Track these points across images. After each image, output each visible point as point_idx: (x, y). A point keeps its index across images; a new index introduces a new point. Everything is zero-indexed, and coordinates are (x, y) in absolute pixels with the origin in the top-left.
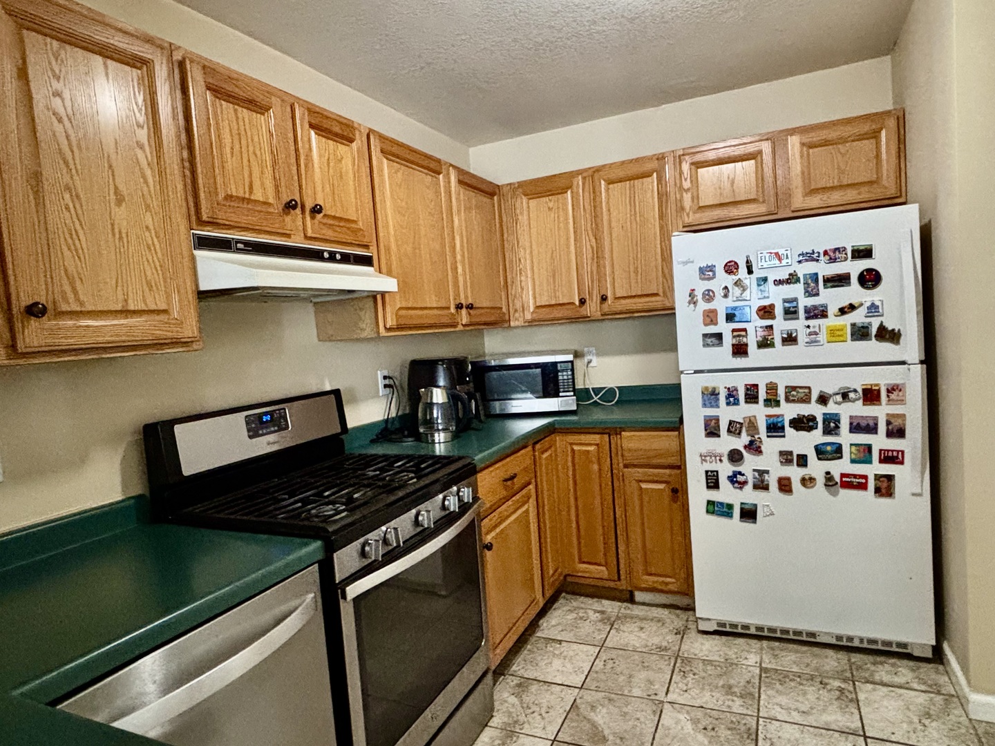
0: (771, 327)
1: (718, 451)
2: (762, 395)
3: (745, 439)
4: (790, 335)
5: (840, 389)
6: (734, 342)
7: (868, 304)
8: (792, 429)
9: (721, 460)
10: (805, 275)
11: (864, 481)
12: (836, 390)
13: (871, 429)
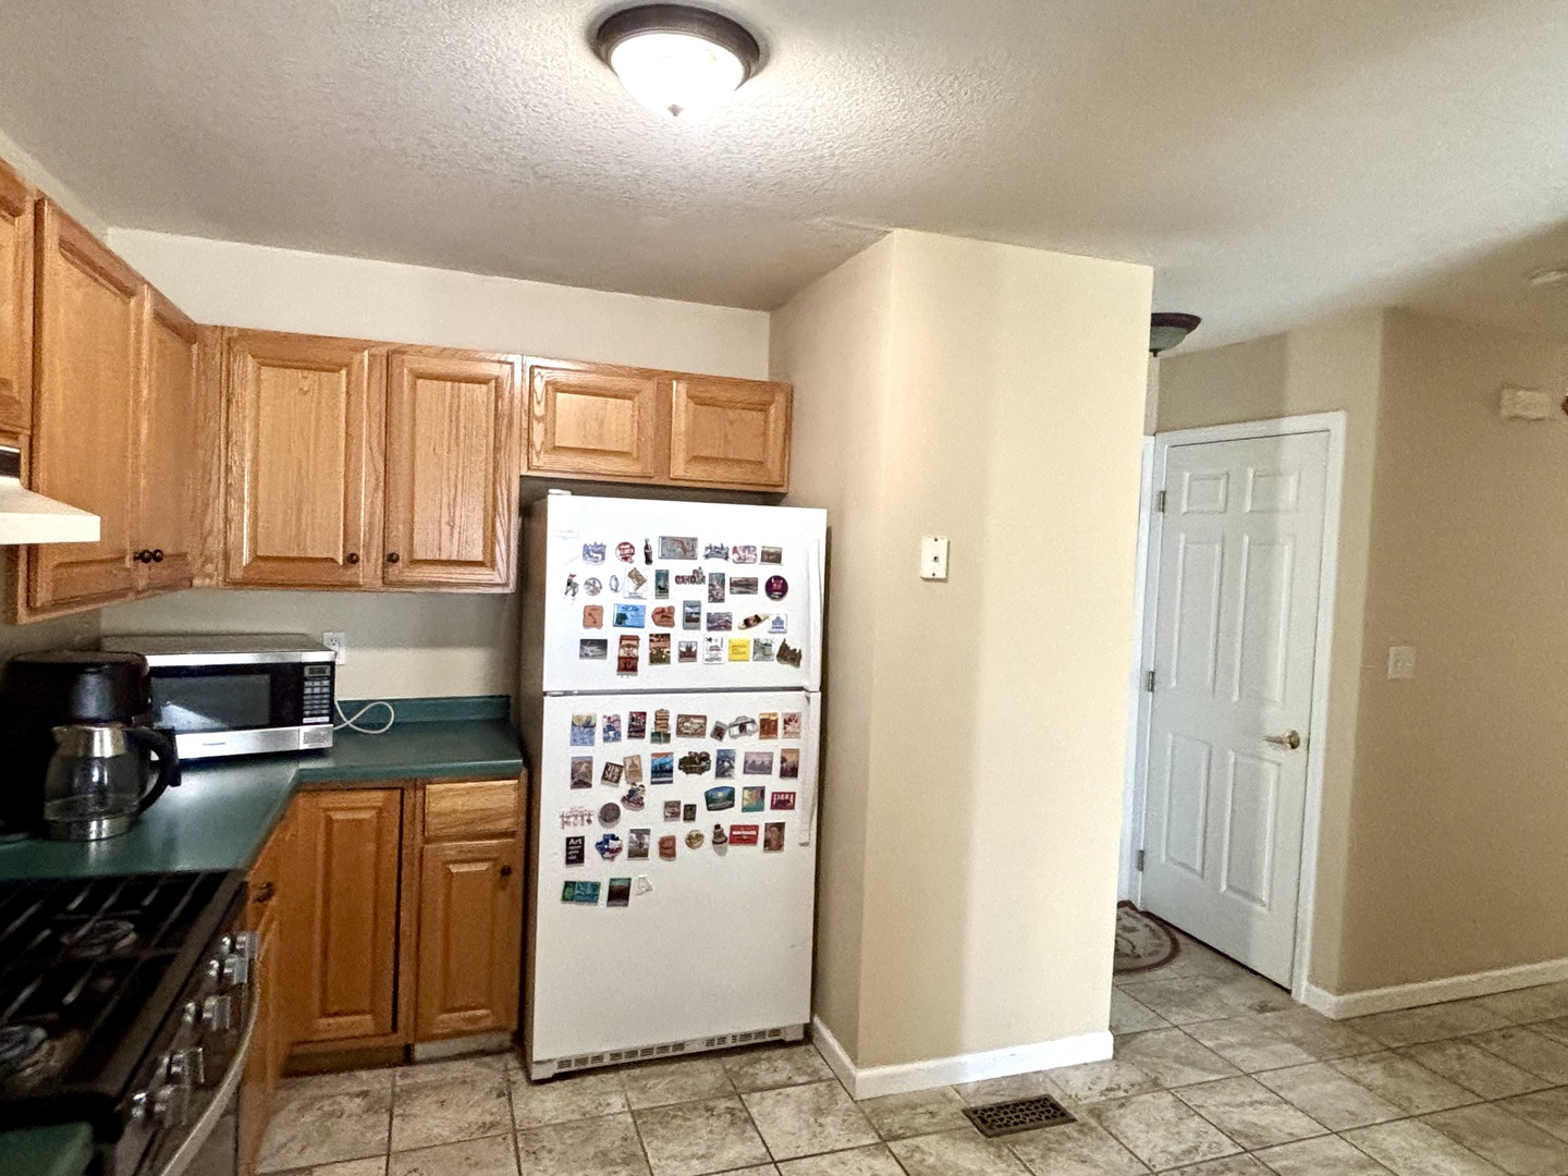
0: (667, 636)
1: (588, 807)
2: (650, 727)
3: (624, 787)
4: (689, 649)
5: (737, 719)
6: (622, 654)
7: (773, 618)
8: (681, 772)
9: (589, 821)
10: (711, 575)
11: (754, 833)
12: (733, 720)
13: (765, 769)
